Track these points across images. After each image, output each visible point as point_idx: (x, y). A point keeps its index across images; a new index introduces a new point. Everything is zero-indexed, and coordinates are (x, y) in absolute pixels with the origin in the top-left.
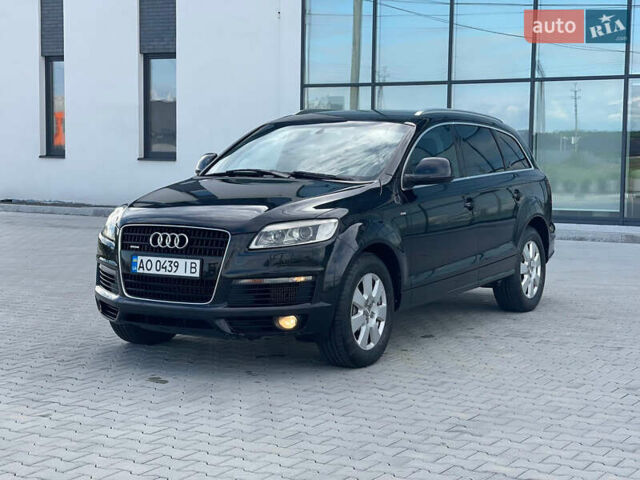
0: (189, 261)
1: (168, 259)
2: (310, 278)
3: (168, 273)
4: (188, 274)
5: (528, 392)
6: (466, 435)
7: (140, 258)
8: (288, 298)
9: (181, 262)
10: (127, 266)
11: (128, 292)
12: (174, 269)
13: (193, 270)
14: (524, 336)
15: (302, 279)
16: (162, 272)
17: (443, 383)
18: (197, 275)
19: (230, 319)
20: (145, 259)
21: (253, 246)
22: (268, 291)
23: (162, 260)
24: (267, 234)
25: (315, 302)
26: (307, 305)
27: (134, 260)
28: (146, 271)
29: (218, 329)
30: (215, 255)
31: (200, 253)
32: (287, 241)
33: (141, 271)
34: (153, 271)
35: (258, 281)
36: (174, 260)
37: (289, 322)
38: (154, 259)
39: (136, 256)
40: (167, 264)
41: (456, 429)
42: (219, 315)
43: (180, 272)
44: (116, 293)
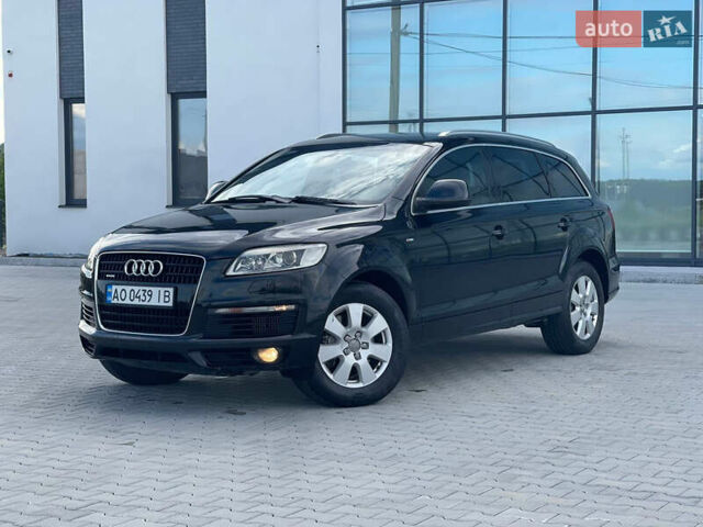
0: (162, 290)
1: (142, 288)
2: (293, 307)
3: (141, 303)
4: (162, 304)
5: (626, 417)
6: (570, 455)
7: (114, 287)
8: (269, 328)
9: (155, 290)
10: (102, 297)
11: (103, 323)
12: (148, 298)
13: (167, 299)
14: (610, 369)
15: (284, 308)
16: (136, 302)
17: (535, 411)
18: (170, 304)
19: (206, 352)
20: (119, 288)
21: (230, 272)
22: (250, 321)
23: (136, 289)
24: (246, 260)
25: (298, 333)
26: (288, 337)
27: (109, 290)
28: (120, 302)
29: (194, 363)
30: (190, 282)
31: (174, 282)
32: (268, 267)
33: (115, 301)
34: (127, 301)
35: (236, 310)
36: (147, 289)
37: (270, 355)
38: (128, 289)
39: (111, 285)
40: (141, 293)
41: (557, 450)
42: (194, 348)
43: (154, 302)
44: (94, 326)
